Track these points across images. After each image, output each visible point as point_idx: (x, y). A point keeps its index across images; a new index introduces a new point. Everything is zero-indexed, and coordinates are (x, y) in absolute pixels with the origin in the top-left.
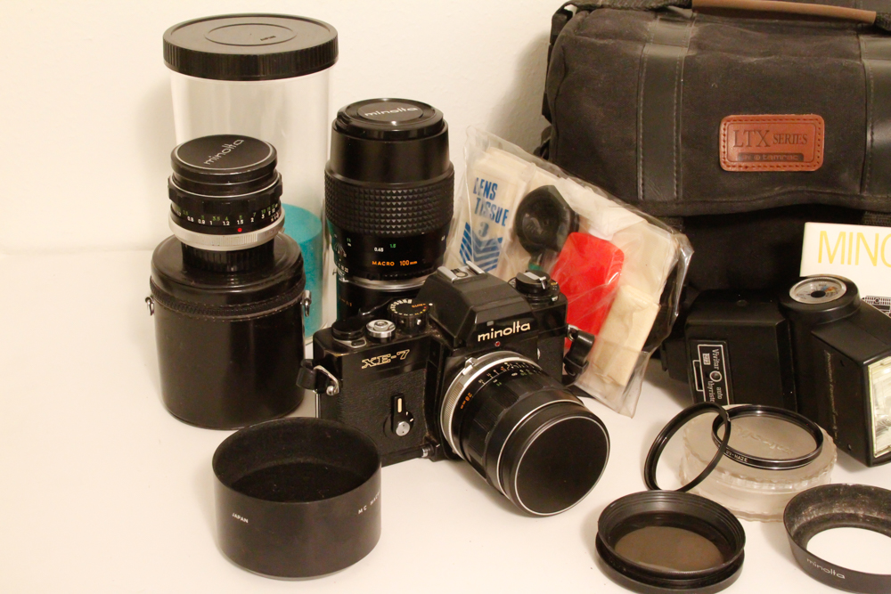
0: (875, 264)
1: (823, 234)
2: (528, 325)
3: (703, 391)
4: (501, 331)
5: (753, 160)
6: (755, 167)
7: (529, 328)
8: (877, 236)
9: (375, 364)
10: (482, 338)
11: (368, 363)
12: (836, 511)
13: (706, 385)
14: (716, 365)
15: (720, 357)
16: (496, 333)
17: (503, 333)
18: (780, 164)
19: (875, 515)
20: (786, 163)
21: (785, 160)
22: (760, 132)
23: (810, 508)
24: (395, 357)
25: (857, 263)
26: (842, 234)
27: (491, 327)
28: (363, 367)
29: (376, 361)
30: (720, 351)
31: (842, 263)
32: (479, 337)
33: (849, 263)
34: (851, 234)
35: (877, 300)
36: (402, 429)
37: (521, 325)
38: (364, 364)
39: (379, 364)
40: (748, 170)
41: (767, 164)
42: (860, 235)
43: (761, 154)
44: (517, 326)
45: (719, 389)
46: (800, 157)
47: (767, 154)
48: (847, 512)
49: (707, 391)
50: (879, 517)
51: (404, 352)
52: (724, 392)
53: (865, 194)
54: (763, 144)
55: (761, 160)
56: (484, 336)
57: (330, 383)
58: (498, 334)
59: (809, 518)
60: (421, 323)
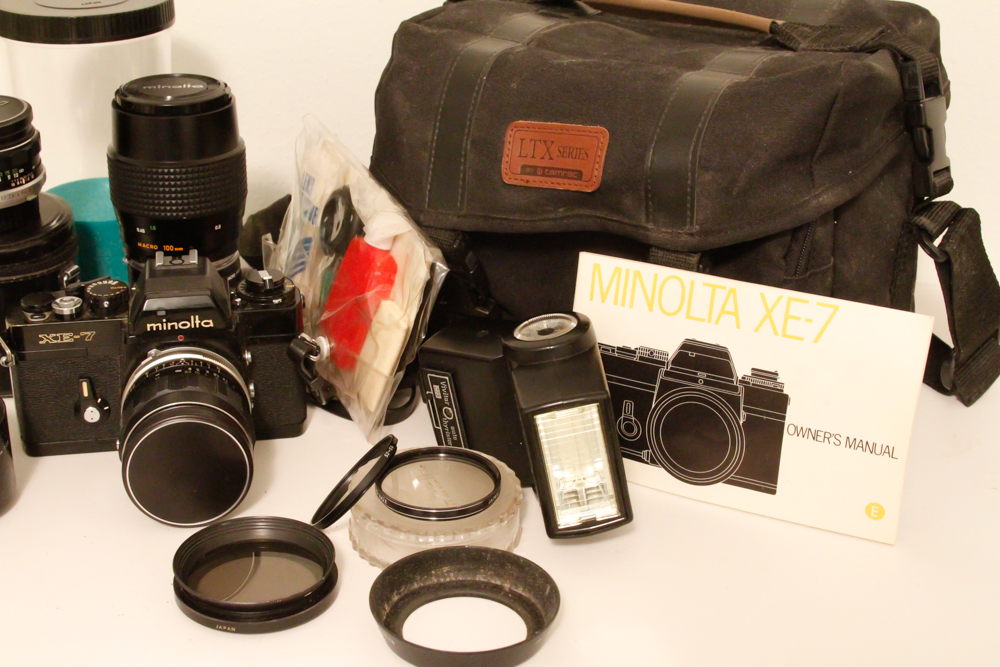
0: (651, 309)
1: (597, 267)
2: (211, 321)
3: (440, 428)
4: (175, 324)
5: (535, 174)
6: (536, 181)
7: (212, 325)
8: (656, 276)
9: (55, 342)
10: (152, 328)
11: (46, 339)
12: (480, 578)
13: (442, 423)
14: (446, 400)
15: (447, 390)
16: (169, 325)
17: (179, 326)
18: (560, 180)
19: (520, 591)
20: (566, 181)
21: (565, 177)
22: (545, 142)
23: (446, 569)
24: (78, 337)
25: (631, 306)
26: (618, 270)
27: (163, 317)
28: (41, 342)
29: (56, 338)
30: (446, 384)
31: (615, 303)
32: (149, 326)
33: (623, 305)
34: (628, 271)
35: (652, 353)
36: (92, 415)
37: (201, 320)
38: (42, 339)
39: (59, 341)
40: (529, 185)
41: (547, 179)
42: (637, 273)
43: (544, 168)
44: (196, 321)
45: (453, 428)
46: (579, 175)
47: (549, 168)
48: (493, 582)
49: (443, 428)
50: (524, 594)
51: (89, 333)
52: (457, 433)
53: (650, 226)
54: (547, 157)
55: (543, 175)
56: (154, 326)
57: (4, 354)
58: (173, 327)
59: (442, 580)
60: (109, 305)
